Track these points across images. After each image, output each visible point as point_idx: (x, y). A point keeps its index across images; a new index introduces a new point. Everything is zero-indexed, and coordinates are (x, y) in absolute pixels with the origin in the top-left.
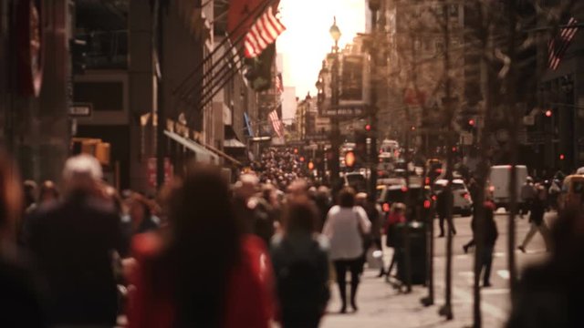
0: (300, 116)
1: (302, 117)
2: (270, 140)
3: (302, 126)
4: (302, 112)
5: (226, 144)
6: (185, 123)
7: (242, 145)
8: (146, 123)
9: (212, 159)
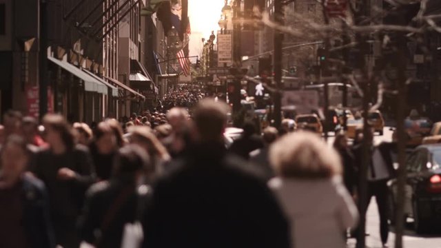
0: (205, 55)
1: (207, 55)
2: (177, 76)
3: (207, 64)
4: (207, 50)
5: (132, 78)
6: (82, 52)
7: (148, 80)
8: (31, 50)
9: (110, 90)
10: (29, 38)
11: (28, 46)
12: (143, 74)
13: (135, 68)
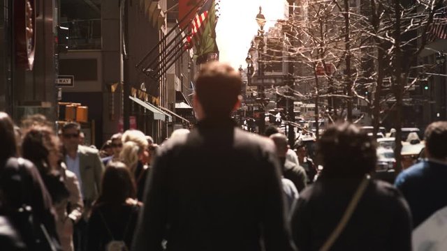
5: (178, 106)
6: (145, 90)
7: (189, 107)
8: (115, 91)
9: (167, 117)
10: (114, 83)
11: (113, 88)
12: (186, 102)
13: (180, 98)
